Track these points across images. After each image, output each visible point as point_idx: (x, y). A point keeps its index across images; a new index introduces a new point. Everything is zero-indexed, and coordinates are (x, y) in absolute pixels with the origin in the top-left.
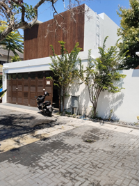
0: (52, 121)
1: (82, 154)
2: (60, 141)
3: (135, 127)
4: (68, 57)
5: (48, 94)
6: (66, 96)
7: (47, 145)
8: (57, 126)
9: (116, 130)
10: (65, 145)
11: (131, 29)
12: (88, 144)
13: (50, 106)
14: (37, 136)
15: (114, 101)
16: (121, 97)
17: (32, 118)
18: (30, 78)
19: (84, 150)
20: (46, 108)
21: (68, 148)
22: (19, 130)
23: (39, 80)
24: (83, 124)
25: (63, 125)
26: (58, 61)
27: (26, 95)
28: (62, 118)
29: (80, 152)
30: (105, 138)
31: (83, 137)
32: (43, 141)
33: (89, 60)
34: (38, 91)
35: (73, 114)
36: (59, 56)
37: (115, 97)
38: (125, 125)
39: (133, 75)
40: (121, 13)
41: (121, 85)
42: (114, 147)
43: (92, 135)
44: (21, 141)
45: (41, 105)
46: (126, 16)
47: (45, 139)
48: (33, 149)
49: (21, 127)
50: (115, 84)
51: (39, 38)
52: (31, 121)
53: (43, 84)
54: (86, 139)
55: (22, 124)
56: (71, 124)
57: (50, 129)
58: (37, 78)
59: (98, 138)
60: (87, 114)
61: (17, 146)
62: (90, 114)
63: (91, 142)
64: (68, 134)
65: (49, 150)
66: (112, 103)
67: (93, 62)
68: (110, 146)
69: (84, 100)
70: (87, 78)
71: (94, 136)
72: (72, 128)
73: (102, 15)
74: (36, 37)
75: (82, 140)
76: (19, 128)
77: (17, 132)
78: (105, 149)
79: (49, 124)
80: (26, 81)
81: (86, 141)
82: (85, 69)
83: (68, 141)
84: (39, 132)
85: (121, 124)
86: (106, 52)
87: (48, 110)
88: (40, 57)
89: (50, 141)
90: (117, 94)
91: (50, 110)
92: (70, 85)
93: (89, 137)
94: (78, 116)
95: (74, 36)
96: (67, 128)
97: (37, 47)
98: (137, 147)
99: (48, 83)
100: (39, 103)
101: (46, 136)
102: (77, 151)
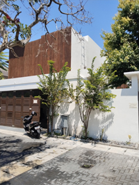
0: (41, 145)
1: (83, 183)
2: (55, 169)
3: (127, 146)
4: (56, 75)
5: (35, 114)
6: (54, 115)
7: (42, 174)
8: (48, 150)
9: (109, 151)
10: (62, 173)
11: (114, 51)
12: (87, 170)
13: (39, 127)
14: (28, 164)
15: (105, 120)
16: (111, 117)
17: (18, 141)
18: (15, 97)
19: (84, 178)
20: (34, 130)
21: (65, 177)
22: (6, 156)
23: (25, 99)
24: (75, 146)
25: (54, 149)
26: (47, 80)
27: (10, 114)
28: (52, 140)
29: (81, 180)
30: (102, 161)
31: (80, 162)
32: (36, 170)
33: (79, 79)
34: (24, 111)
35: (63, 134)
36: (47, 75)
37: (106, 116)
38: (117, 144)
39: (122, 94)
40: (104, 36)
41: (111, 104)
42: (114, 171)
43: (87, 159)
44: (11, 171)
45: (28, 125)
46: (109, 39)
47: (37, 167)
48: (27, 180)
49: (8, 152)
50: (105, 103)
51: (25, 57)
52: (18, 145)
53: (29, 103)
54: (83, 164)
55: (8, 149)
56: (62, 146)
57: (41, 154)
58: (23, 96)
59: (95, 162)
60: (77, 134)
61: (7, 179)
62: (80, 134)
63: (88, 167)
64: (62, 159)
65: (45, 181)
66: (103, 122)
67: (82, 82)
68: (110, 171)
69: (74, 120)
70: (77, 97)
71: (90, 160)
72: (65, 151)
73: (87, 38)
74: (23, 55)
75: (79, 166)
76: (6, 154)
77: (5, 159)
78: (106, 175)
79: (39, 148)
80: (10, 100)
81: (83, 167)
82: (74, 88)
83: (64, 168)
84: (29, 158)
85: (113, 144)
86: (95, 72)
87: (36, 131)
88: (26, 76)
89: (44, 169)
90: (107, 114)
91: (38, 131)
92: (59, 104)
93: (85, 162)
94: (68, 137)
95: (61, 56)
96: (59, 152)
97: (23, 65)
98: (137, 169)
99: (35, 102)
100: (25, 124)
101: (38, 163)
102: (77, 180)
